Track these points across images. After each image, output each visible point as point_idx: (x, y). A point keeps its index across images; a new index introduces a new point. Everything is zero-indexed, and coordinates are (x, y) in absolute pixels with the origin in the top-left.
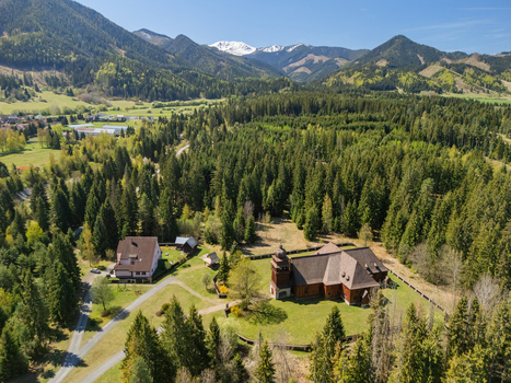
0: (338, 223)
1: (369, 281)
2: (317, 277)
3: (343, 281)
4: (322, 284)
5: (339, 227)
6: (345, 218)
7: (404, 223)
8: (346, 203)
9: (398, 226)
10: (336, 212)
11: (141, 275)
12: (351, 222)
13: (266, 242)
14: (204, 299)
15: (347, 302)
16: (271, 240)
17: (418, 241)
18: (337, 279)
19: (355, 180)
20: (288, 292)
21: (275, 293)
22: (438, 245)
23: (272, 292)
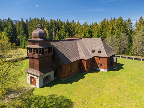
4: (80, 60)
20: (52, 76)
21: (37, 80)
22: (118, 35)
23: (33, 81)
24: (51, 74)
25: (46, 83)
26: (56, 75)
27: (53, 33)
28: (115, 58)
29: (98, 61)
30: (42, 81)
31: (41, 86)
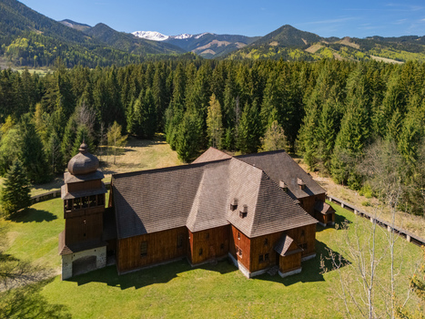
0: (232, 137)
2: (173, 215)
3: (232, 218)
4: (185, 228)
5: (233, 142)
6: (242, 128)
7: (336, 119)
8: (242, 105)
9: (325, 126)
10: (227, 121)
12: (249, 133)
15: (244, 271)
17: (367, 142)
18: (219, 214)
19: (255, 79)
20: (98, 258)
27: (237, 110)
28: (288, 241)
30: (70, 265)
31: (66, 277)
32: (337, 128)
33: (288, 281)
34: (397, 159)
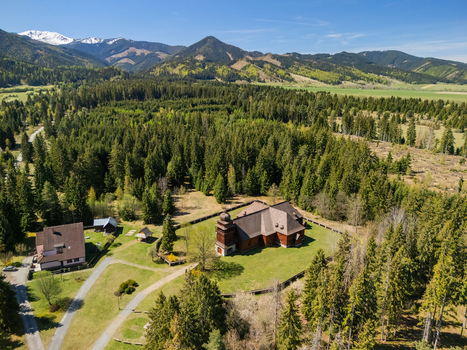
0: (241, 186)
1: (297, 227)
2: (256, 231)
3: (278, 230)
4: (261, 236)
5: (242, 189)
6: (247, 181)
7: (300, 180)
8: (246, 170)
9: (295, 183)
11: (73, 262)
12: (252, 184)
13: (184, 211)
14: (156, 270)
15: (284, 246)
16: (187, 208)
17: (316, 192)
21: (223, 251)
22: (335, 192)
23: (219, 251)
24: (233, 247)
25: (229, 253)
26: (237, 247)
27: (243, 172)
28: (298, 235)
29: (280, 237)
30: (226, 251)
31: (225, 255)
32: (301, 184)
33: (299, 247)
34: (328, 200)
